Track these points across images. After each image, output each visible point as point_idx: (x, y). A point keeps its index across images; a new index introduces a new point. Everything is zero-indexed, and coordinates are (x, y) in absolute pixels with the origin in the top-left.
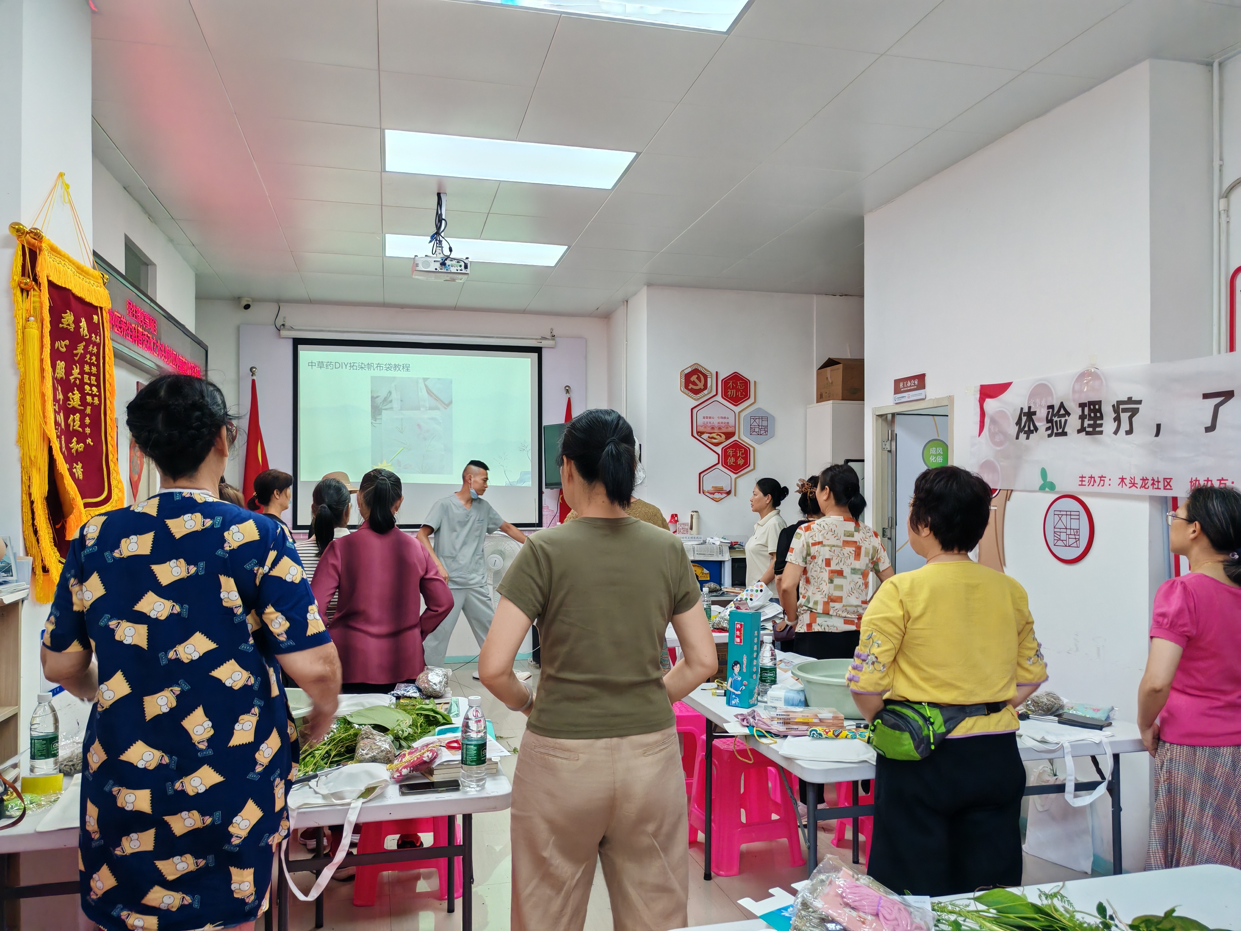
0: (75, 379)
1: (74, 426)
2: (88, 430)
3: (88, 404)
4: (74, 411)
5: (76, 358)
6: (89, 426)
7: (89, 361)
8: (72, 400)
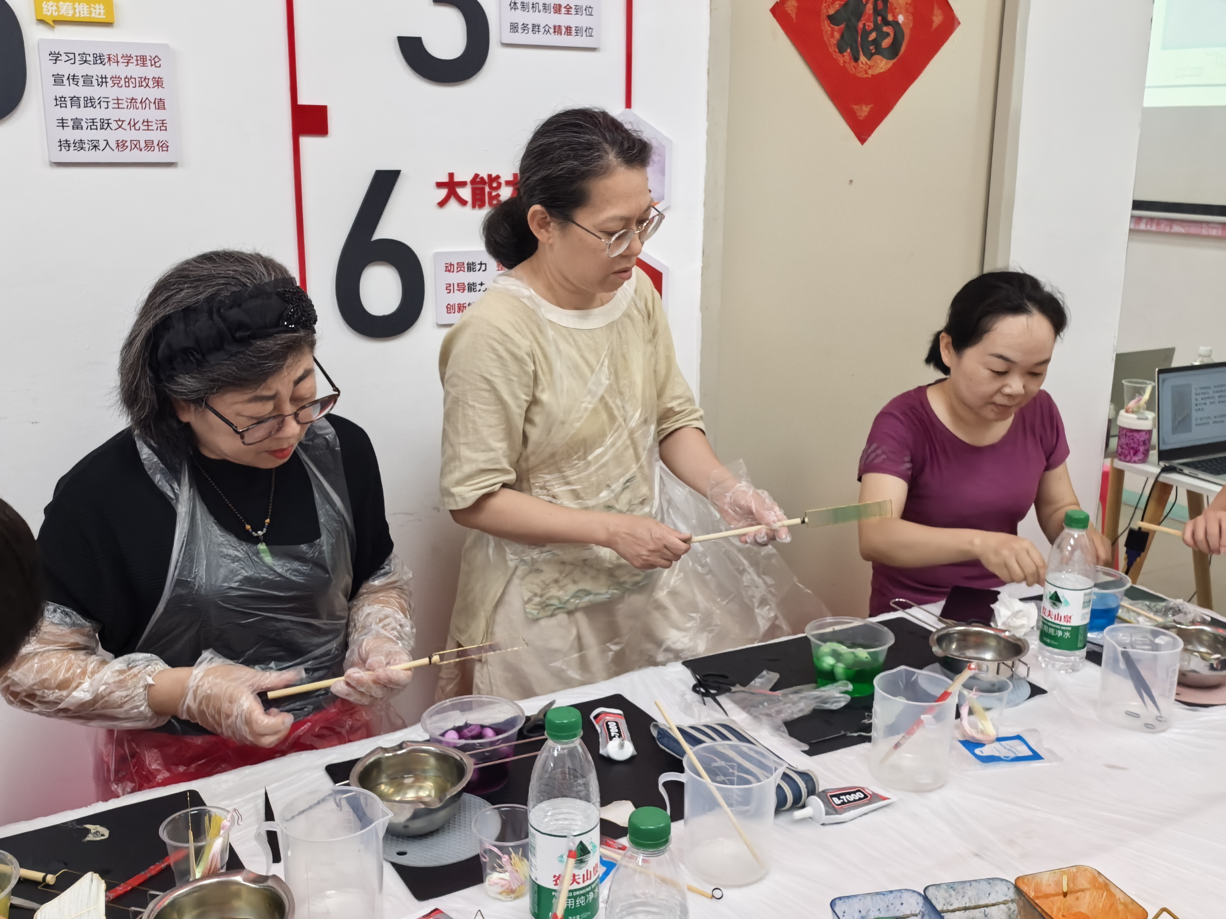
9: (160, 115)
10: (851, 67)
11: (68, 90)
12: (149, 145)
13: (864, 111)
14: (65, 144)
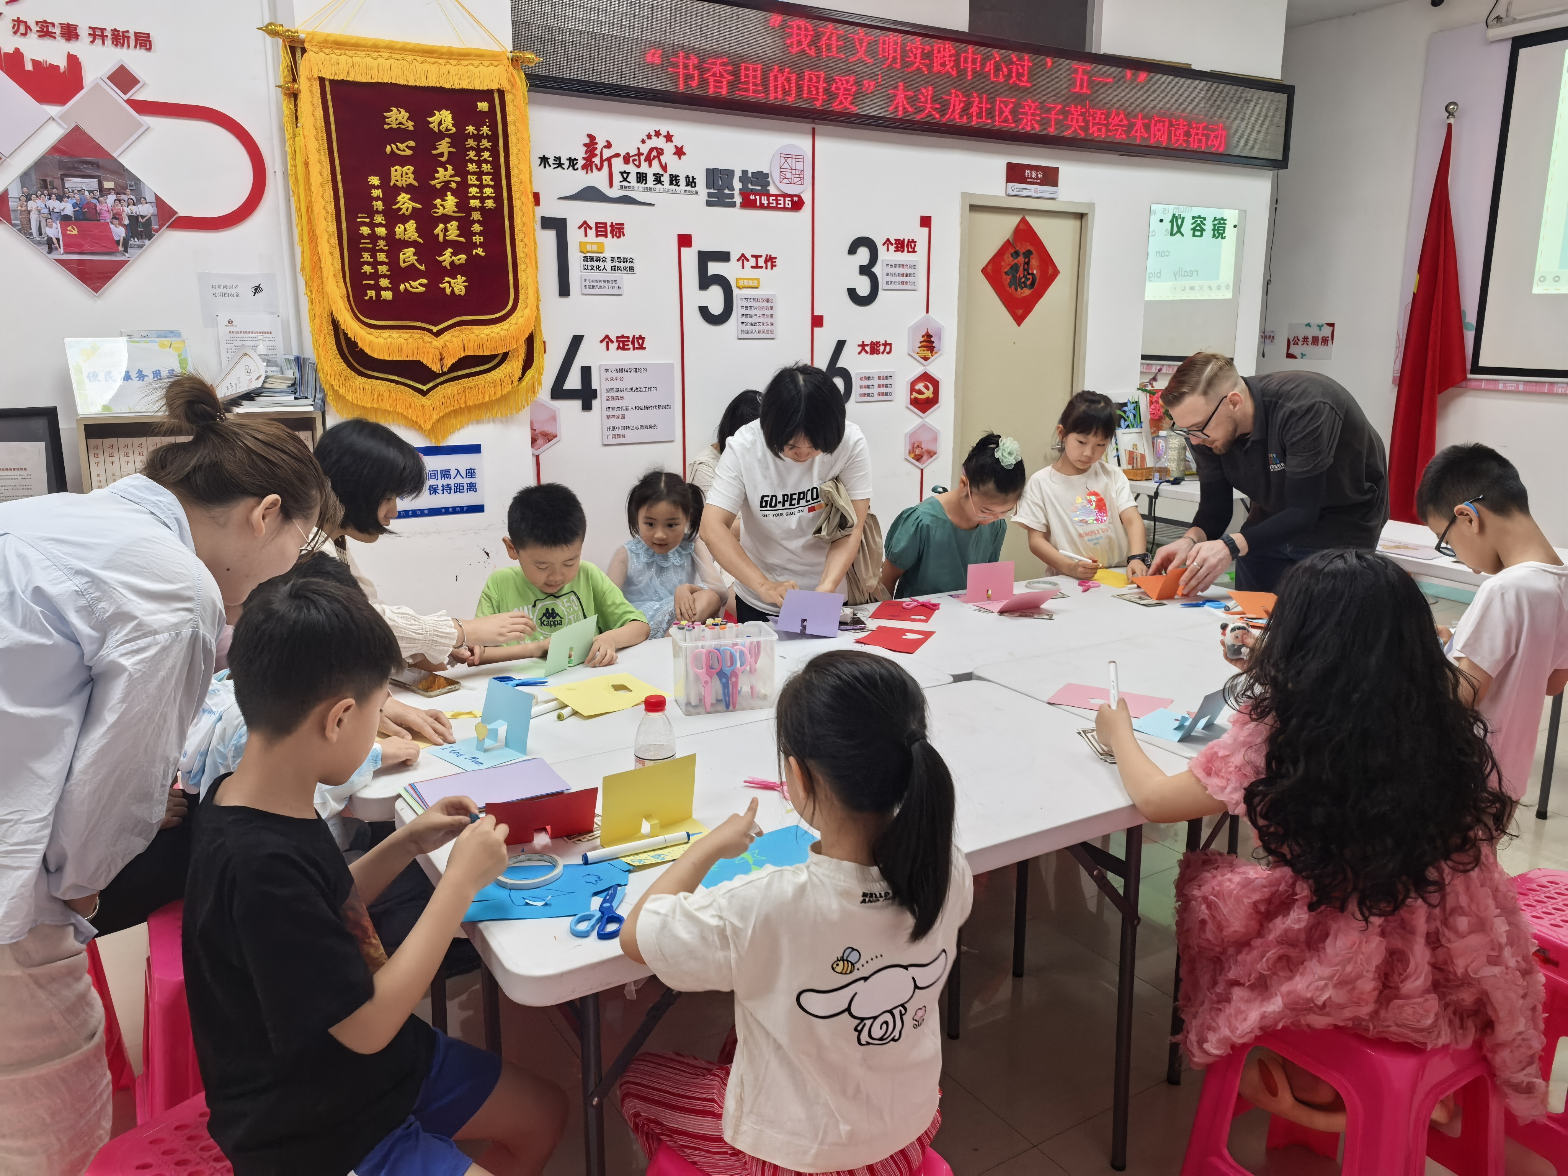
0: (447, 183)
1: (445, 236)
2: (478, 239)
3: (475, 209)
4: (446, 219)
5: (444, 159)
6: (480, 234)
7: (476, 158)
8: (441, 208)
9: (772, 320)
10: (1014, 293)
11: (745, 312)
12: (768, 331)
13: (1020, 312)
14: (743, 331)
